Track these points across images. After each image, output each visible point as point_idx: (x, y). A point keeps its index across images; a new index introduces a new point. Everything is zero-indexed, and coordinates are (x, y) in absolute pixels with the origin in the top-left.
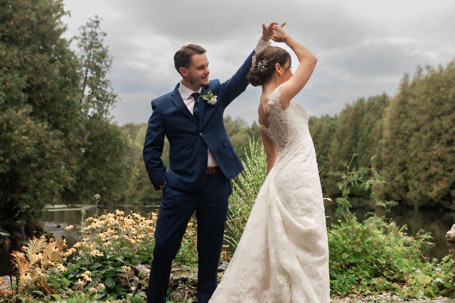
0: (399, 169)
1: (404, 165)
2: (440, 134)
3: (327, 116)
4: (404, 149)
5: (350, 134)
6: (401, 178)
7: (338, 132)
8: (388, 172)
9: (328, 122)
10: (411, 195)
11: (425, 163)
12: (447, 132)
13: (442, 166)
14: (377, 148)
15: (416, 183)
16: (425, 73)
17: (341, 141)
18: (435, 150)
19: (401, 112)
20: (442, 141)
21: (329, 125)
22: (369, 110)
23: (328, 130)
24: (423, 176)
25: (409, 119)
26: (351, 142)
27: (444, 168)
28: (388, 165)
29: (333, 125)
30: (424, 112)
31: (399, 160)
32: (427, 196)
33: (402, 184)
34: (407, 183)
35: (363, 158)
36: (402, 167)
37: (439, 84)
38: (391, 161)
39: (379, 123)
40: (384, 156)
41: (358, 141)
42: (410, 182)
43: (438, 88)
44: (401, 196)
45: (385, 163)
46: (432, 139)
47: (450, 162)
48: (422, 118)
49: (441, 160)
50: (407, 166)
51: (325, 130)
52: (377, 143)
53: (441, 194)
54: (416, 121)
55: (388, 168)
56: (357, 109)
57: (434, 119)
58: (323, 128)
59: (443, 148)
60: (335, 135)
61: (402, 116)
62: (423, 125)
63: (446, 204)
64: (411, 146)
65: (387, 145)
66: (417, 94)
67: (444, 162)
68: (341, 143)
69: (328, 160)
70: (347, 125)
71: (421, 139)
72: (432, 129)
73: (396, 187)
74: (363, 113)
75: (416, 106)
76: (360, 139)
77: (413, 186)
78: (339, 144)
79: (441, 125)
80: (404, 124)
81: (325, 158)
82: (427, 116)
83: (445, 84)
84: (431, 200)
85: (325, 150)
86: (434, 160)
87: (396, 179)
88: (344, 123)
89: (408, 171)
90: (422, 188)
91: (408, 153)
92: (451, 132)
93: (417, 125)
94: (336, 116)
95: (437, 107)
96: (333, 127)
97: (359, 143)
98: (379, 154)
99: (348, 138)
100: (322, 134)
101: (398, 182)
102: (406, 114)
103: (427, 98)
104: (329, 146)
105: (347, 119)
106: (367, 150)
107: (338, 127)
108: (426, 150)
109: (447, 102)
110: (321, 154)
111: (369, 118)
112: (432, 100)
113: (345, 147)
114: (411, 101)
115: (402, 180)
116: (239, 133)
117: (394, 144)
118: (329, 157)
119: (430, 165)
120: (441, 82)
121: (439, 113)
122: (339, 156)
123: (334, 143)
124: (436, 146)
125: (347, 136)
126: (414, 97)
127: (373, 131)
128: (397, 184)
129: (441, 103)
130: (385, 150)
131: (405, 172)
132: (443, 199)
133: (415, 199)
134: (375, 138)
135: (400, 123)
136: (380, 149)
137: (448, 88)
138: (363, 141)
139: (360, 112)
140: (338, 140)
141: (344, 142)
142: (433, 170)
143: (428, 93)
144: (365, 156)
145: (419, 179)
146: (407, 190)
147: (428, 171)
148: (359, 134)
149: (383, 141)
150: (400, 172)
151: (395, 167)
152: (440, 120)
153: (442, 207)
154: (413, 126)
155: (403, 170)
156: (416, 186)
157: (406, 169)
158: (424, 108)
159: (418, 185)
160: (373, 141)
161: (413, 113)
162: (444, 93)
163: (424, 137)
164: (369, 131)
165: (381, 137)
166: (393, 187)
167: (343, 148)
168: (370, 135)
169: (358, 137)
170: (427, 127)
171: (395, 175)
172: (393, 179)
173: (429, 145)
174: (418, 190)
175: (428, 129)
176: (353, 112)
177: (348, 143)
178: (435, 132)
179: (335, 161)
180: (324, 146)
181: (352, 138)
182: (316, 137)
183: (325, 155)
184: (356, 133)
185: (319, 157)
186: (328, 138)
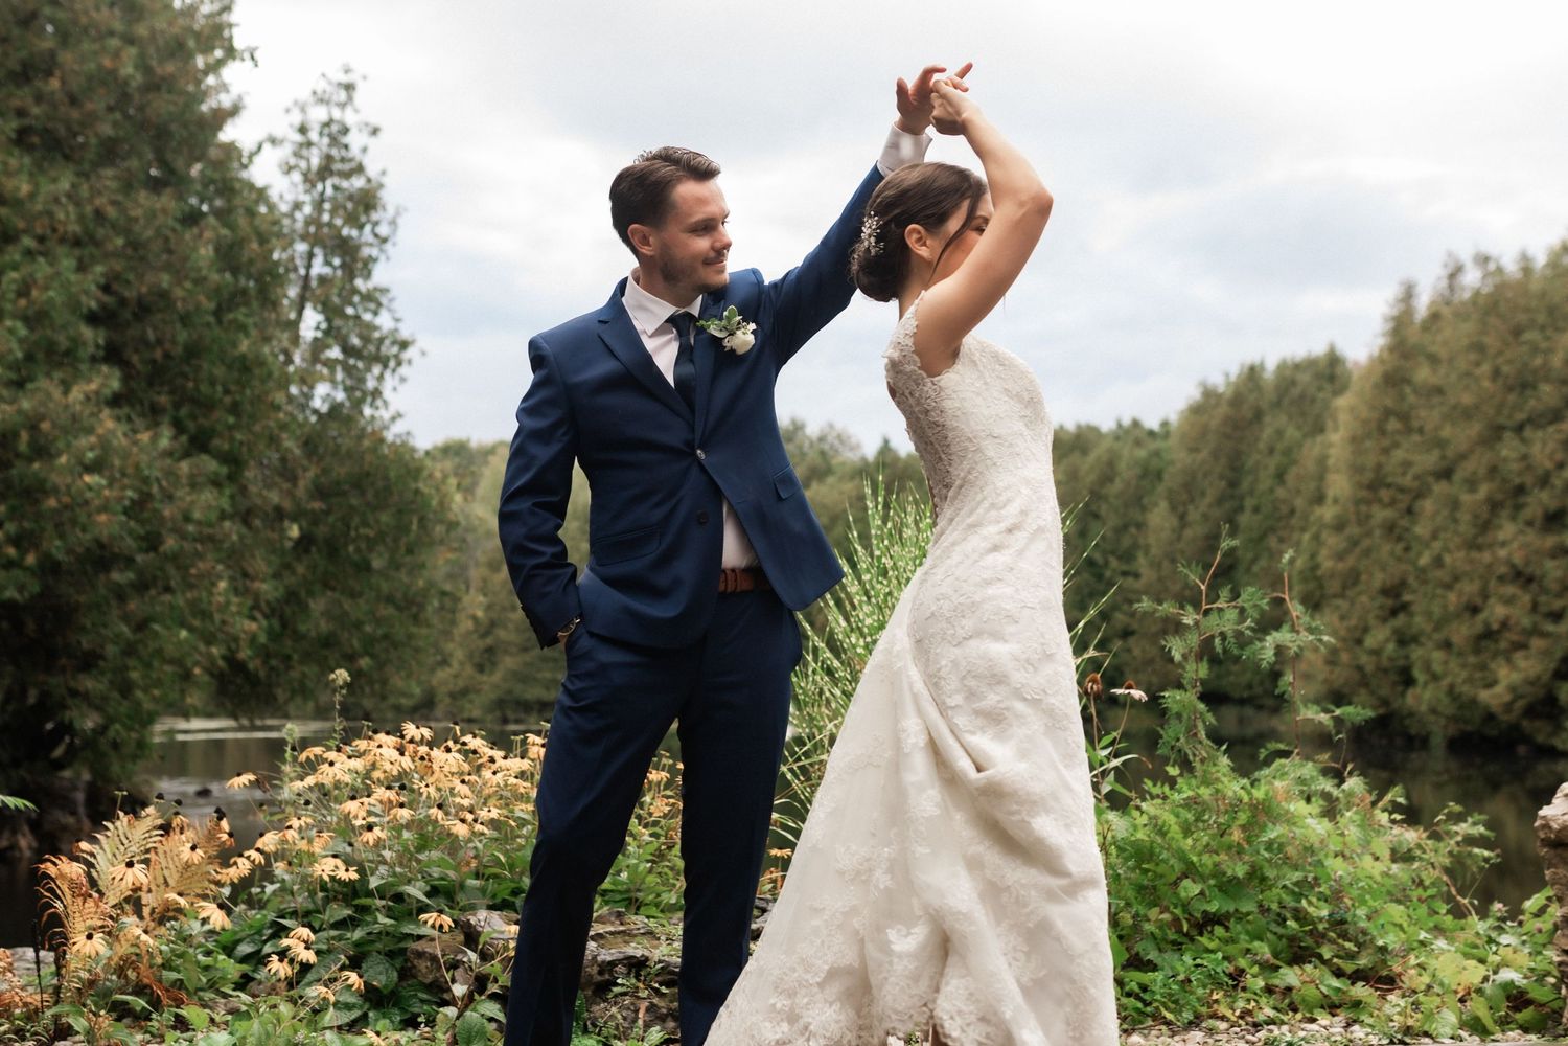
0: (1381, 607)
1: (1397, 596)
2: (1520, 490)
3: (1136, 424)
4: (1399, 539)
5: (1213, 488)
6: (1387, 640)
7: (1171, 480)
8: (1343, 618)
9: (1138, 443)
10: (1421, 699)
11: (1469, 588)
12: (1544, 481)
13: (1527, 599)
14: (1306, 537)
15: (1438, 656)
16: (1472, 278)
17: (1181, 509)
18: (1503, 544)
19: (1388, 413)
20: (1527, 513)
21: (1141, 453)
22: (1277, 404)
23: (1138, 471)
24: (1461, 632)
25: (1416, 438)
26: (1217, 513)
27: (1535, 607)
28: (1342, 596)
29: (1157, 454)
30: (1467, 414)
31: (1379, 579)
32: (1474, 702)
33: (1391, 659)
34: (1407, 657)
35: (1256, 569)
36: (1390, 602)
37: (1522, 318)
38: (1352, 579)
39: (1311, 451)
40: (1327, 564)
41: (1241, 509)
42: (1416, 653)
43: (1517, 332)
44: (1385, 702)
45: (1333, 586)
46: (1494, 506)
47: (1554, 587)
48: (1461, 435)
49: (1522, 577)
50: (1407, 598)
51: (1126, 471)
52: (1305, 517)
53: (1521, 697)
54: (1441, 444)
55: (1344, 604)
56: (1237, 400)
57: (1499, 439)
58: (1122, 466)
59: (1531, 536)
60: (1161, 489)
61: (1393, 425)
62: (1463, 457)
63: (1541, 732)
64: (1421, 530)
65: (1339, 526)
66: (1443, 353)
67: (1534, 586)
68: (1182, 517)
69: (1137, 576)
70: (1204, 454)
71: (1455, 505)
72: (1493, 470)
73: (1369, 669)
74: (1258, 415)
75: (1439, 391)
76: (1249, 503)
77: (1427, 667)
78: (1175, 522)
79: (1524, 457)
80: (1399, 455)
81: (1124, 567)
82: (1475, 429)
83: (1541, 318)
84: (1490, 717)
85: (1126, 541)
86: (1501, 579)
87: (1370, 642)
88: (1194, 450)
89: (1411, 615)
90: (1457, 673)
91: (1412, 554)
92: (1558, 482)
93: (1443, 457)
94: (1165, 424)
95: (1512, 398)
96: (1155, 463)
97: (1245, 519)
98: (1313, 556)
99: (1208, 500)
100: (1117, 486)
101: (1376, 652)
102: (1404, 418)
103: (1478, 364)
104: (1140, 526)
105: (1204, 432)
106: (1272, 541)
107: (1172, 463)
108: (1473, 545)
109: (1547, 380)
110: (1113, 553)
111: (1280, 433)
112: (1496, 373)
113: (1196, 531)
114: (1423, 374)
115: (1391, 647)
116: (831, 480)
117: (1363, 520)
118: (1142, 563)
119: (1485, 596)
120: (1527, 310)
121: (1520, 416)
122: (1172, 559)
123: (1159, 517)
124: (1507, 530)
125: (1203, 494)
126: (1433, 359)
127: (1290, 478)
128: (1374, 658)
129: (1525, 384)
130: (1333, 541)
131: (1401, 620)
132: (1531, 712)
133: (1434, 711)
134: (1299, 503)
135: (1386, 451)
136: (1316, 537)
137: (1549, 332)
138: (1256, 510)
139: (1247, 412)
140: (1173, 508)
141: (1194, 515)
142: (1497, 611)
143: (1479, 348)
144: (1263, 562)
145: (1447, 645)
146: (1407, 680)
147: (1482, 617)
148: (1245, 485)
149: (1328, 512)
150: (1384, 620)
151: (1366, 601)
152: (1523, 441)
153: (1527, 739)
154: (1429, 460)
155: (1394, 612)
156: (1437, 668)
157: (1404, 607)
158: (1467, 399)
159: (1446, 663)
160: (1292, 512)
161: (1429, 417)
162: (1535, 350)
163: (1466, 498)
164: (1280, 476)
165: (1319, 499)
166: (1360, 668)
167: (1188, 533)
168: (1281, 492)
169: (1242, 498)
170: (1476, 464)
171: (1366, 630)
172: (1359, 642)
173: (1485, 526)
174: (1445, 682)
175: (1482, 471)
176: (1224, 410)
177: (1205, 517)
178: (1505, 481)
179: (1160, 579)
180: (1125, 527)
181: (1220, 501)
182: (1096, 495)
183: (1128, 556)
184: (1233, 484)
185: (1107, 563)
186: (1137, 501)
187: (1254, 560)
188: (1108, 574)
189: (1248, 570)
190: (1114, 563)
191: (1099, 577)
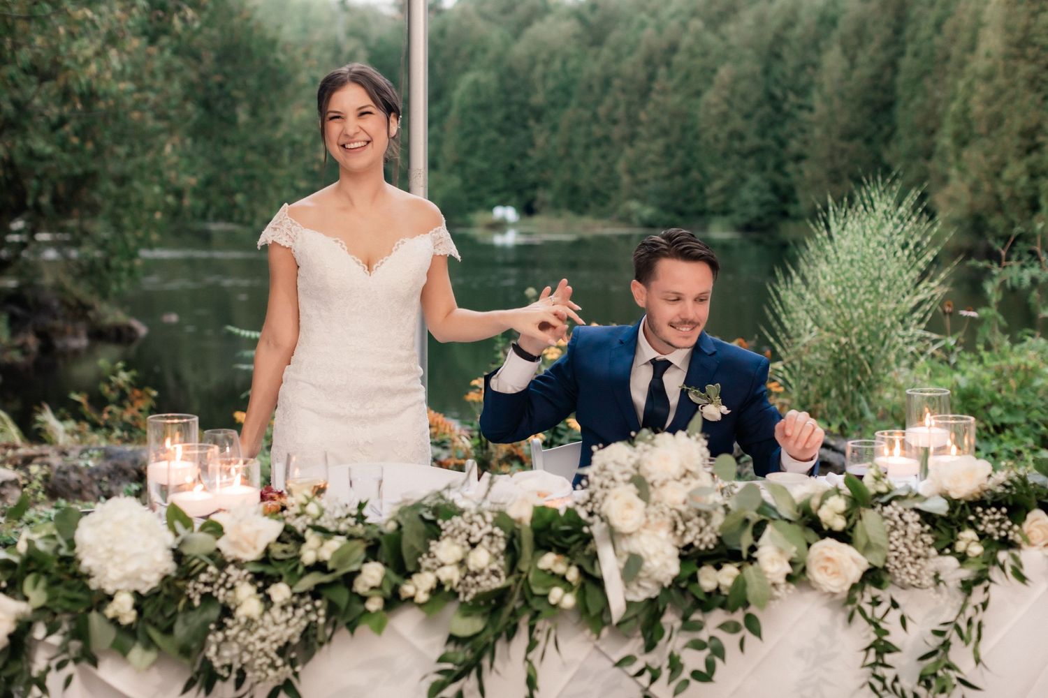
0: (1019, 147)
1: (1033, 137)
5: (880, 33)
6: (1021, 174)
7: (845, 26)
8: (987, 155)
14: (961, 84)
17: (851, 52)
23: (817, 18)
26: (882, 57)
28: (987, 135)
31: (1017, 123)
33: (1023, 189)
34: (1036, 188)
35: (912, 105)
36: (1027, 143)
38: (997, 121)
40: (977, 108)
41: (902, 54)
45: (981, 128)
50: (1040, 139)
51: (807, 18)
52: (962, 64)
55: (988, 143)
58: (803, 13)
60: (836, 35)
65: (989, 77)
68: (852, 59)
69: (811, 109)
70: (873, 5)
73: (1005, 196)
76: (910, 48)
78: (846, 64)
81: (801, 101)
85: (803, 79)
87: (1007, 175)
89: (1043, 153)
96: (832, 12)
97: (906, 62)
98: (966, 101)
99: (876, 44)
100: (798, 31)
101: (1011, 183)
104: (815, 66)
106: (928, 83)
107: (845, 12)
110: (792, 89)
113: (864, 71)
115: (1024, 180)
116: (550, 19)
117: (1010, 73)
118: (816, 99)
122: (842, 96)
123: (833, 59)
125: (871, 40)
127: (948, 26)
128: (1009, 188)
130: (982, 88)
131: (1034, 157)
134: (955, 51)
136: (970, 86)
138: (916, 55)
140: (845, 51)
141: (862, 58)
144: (918, 100)
146: (1035, 207)
148: (908, 33)
149: (980, 63)
150: (1020, 157)
151: (1009, 141)
155: (1029, 151)
157: (1037, 147)
160: (947, 58)
164: (938, 26)
165: (972, 48)
166: (998, 197)
167: (856, 74)
168: (938, 40)
169: (904, 44)
171: (1004, 165)
172: (998, 175)
177: (872, 60)
179: (832, 114)
180: (802, 67)
181: (886, 46)
182: (779, 39)
183: (803, 92)
184: (898, 31)
185: (785, 98)
186: (815, 44)
187: (912, 98)
188: (786, 107)
189: (905, 107)
190: (792, 97)
191: (778, 109)
